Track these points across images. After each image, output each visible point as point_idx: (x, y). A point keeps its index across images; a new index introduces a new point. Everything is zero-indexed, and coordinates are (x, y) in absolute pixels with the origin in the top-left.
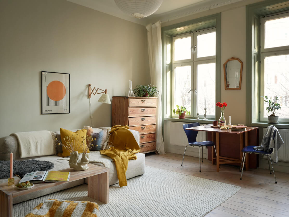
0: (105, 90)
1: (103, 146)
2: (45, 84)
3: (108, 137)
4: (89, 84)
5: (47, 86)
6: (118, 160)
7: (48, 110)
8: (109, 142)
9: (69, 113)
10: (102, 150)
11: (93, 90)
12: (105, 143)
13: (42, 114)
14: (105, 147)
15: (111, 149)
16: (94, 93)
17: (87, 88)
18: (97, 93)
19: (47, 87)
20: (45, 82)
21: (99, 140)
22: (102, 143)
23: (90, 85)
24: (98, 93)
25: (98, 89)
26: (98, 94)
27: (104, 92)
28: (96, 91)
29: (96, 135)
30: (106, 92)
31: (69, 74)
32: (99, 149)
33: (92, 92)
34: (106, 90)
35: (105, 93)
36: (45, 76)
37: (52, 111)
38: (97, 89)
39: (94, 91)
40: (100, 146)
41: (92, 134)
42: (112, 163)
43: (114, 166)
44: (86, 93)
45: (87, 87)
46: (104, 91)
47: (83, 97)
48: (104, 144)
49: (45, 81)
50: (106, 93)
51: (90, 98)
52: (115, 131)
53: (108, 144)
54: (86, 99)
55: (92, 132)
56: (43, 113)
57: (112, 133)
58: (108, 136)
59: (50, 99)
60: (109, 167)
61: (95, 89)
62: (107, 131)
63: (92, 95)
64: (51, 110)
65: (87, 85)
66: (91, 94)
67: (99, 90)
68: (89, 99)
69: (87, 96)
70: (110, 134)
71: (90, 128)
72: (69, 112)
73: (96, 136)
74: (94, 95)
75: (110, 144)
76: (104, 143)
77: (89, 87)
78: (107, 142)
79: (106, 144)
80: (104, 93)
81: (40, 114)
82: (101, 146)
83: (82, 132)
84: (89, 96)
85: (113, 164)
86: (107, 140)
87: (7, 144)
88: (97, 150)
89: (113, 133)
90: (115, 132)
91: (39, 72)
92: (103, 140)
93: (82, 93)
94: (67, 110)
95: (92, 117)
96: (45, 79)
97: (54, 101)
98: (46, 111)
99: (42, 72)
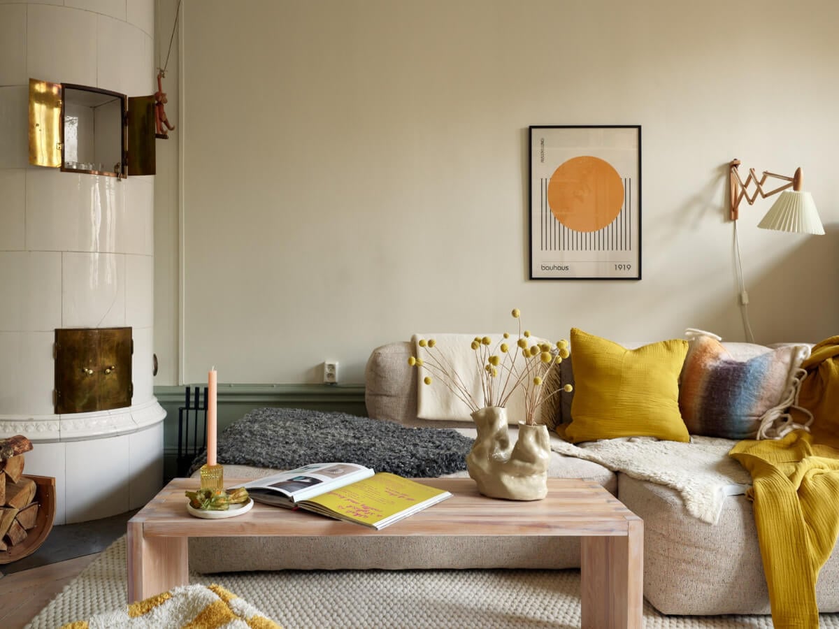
0: (792, 176)
1: (759, 422)
2: (543, 172)
3: (795, 383)
5: (551, 177)
6: (773, 496)
7: (551, 265)
8: (796, 407)
9: (639, 278)
10: (754, 438)
11: (744, 183)
12: (770, 407)
13: (531, 278)
14: (766, 426)
15: (793, 438)
16: (751, 198)
17: (723, 181)
18: (762, 193)
19: (548, 181)
20: (542, 163)
21: (740, 394)
22: (757, 408)
23: (734, 165)
24: (765, 193)
25: (766, 174)
26: (765, 196)
27: (789, 182)
28: (756, 187)
29: (728, 370)
30: (796, 182)
31: (639, 127)
32: (738, 433)
33: (744, 193)
34: (798, 173)
35: (792, 188)
36: (542, 143)
37: (566, 268)
38: (762, 176)
39: (751, 190)
40: (741, 422)
41: (710, 364)
42: (738, 501)
43: (744, 519)
44: (719, 198)
45: (719, 177)
46: (789, 179)
47: (701, 214)
48: (764, 413)
49: (542, 161)
50: (796, 188)
51: (736, 218)
52: (830, 361)
53: (788, 416)
54: (714, 225)
55: (716, 357)
56: (534, 276)
57: (814, 368)
58: (794, 379)
59: (557, 222)
60: (714, 518)
61: (752, 181)
62: (787, 359)
63: (743, 206)
64: (564, 265)
65: (721, 168)
66: (738, 201)
67: (769, 178)
68: (732, 223)
69: (721, 211)
70: (803, 373)
71: (709, 339)
72: (635, 275)
73: (728, 374)
74: (751, 202)
75: (799, 417)
76: (769, 412)
77: (730, 172)
78: (782, 407)
79: (775, 414)
80: (791, 190)
81: (525, 281)
82: (747, 421)
83: (664, 351)
84: (731, 212)
85: (744, 509)
86: (787, 399)
87: (382, 365)
88: (730, 435)
89: (821, 370)
90: (828, 365)
91: (522, 130)
92: (766, 394)
93: (697, 201)
94: (629, 267)
95: (745, 301)
96: (542, 152)
97: (575, 233)
98: (544, 268)
99: (531, 128)
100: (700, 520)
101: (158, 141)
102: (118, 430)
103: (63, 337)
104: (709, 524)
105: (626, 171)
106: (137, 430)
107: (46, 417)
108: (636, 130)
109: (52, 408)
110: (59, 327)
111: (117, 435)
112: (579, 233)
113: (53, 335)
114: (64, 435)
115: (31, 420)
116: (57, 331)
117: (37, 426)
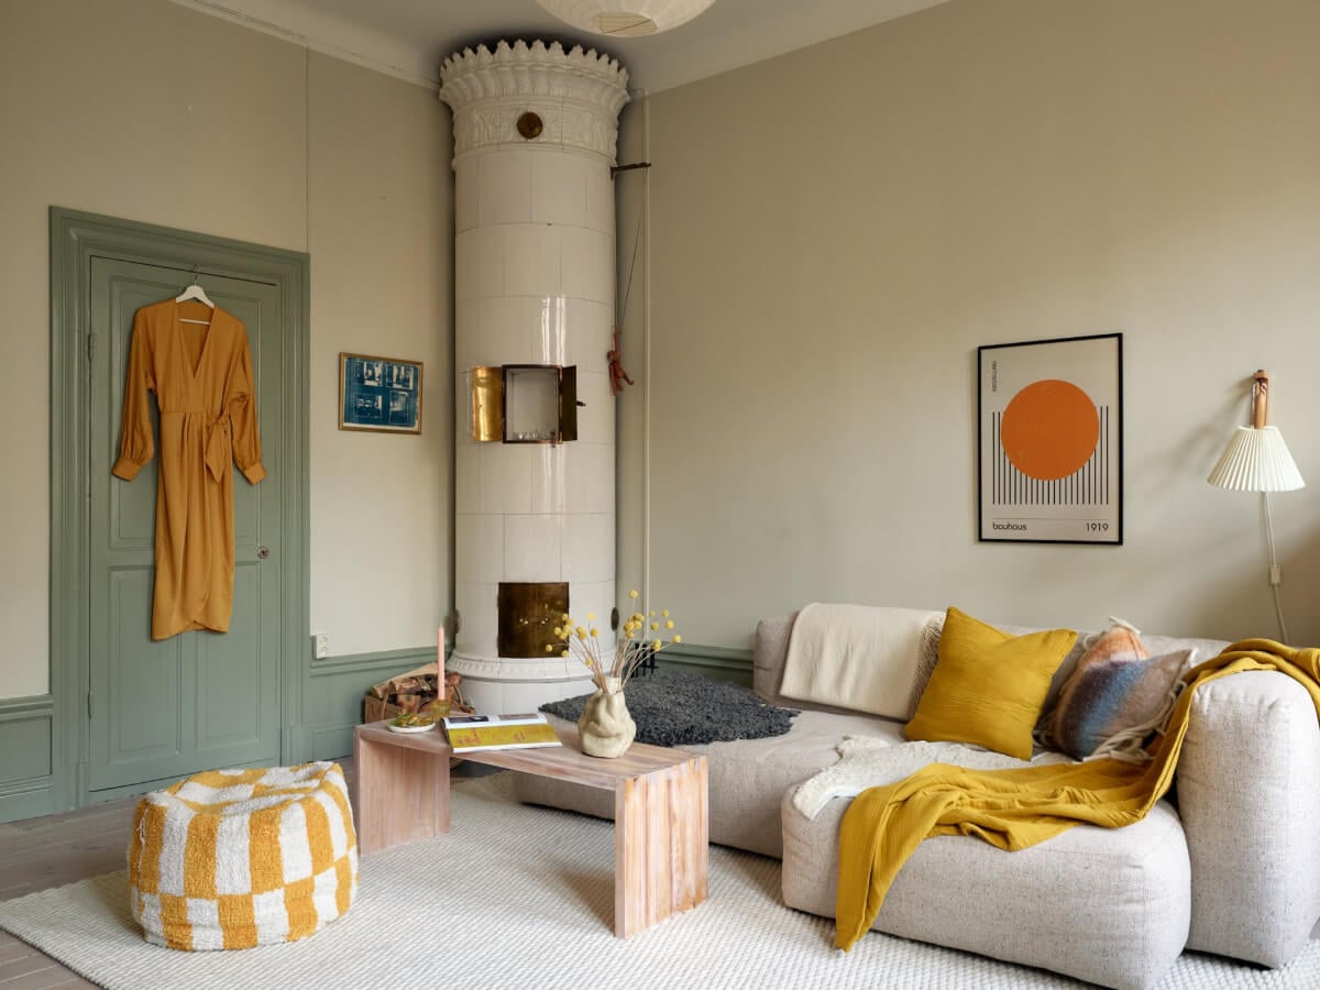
2: (993, 405)
3: (1171, 699)
4: (1251, 371)
5: (1004, 409)
7: (1005, 523)
9: (1120, 542)
13: (981, 540)
19: (1002, 415)
20: (993, 393)
31: (1119, 336)
36: (994, 367)
37: (1024, 527)
40: (1089, 741)
41: (1093, 664)
45: (1241, 397)
49: (994, 390)
56: (983, 536)
58: (1171, 694)
59: (1018, 472)
62: (1173, 666)
64: (1020, 523)
70: (1181, 687)
72: (1115, 538)
76: (1120, 732)
79: (1121, 736)
81: (974, 543)
82: (1094, 741)
92: (1127, 710)
94: (1106, 527)
95: (1276, 579)
96: (994, 378)
97: (1035, 481)
98: (997, 527)
99: (980, 348)
100: (801, 814)
101: (578, 407)
102: (547, 677)
103: (505, 588)
104: (808, 819)
105: (1103, 397)
106: (568, 680)
107: (493, 659)
108: (1115, 341)
109: (496, 652)
110: (502, 581)
111: (548, 681)
112: (1040, 482)
113: (497, 587)
114: (500, 677)
115: (480, 661)
116: (501, 584)
117: (485, 667)
